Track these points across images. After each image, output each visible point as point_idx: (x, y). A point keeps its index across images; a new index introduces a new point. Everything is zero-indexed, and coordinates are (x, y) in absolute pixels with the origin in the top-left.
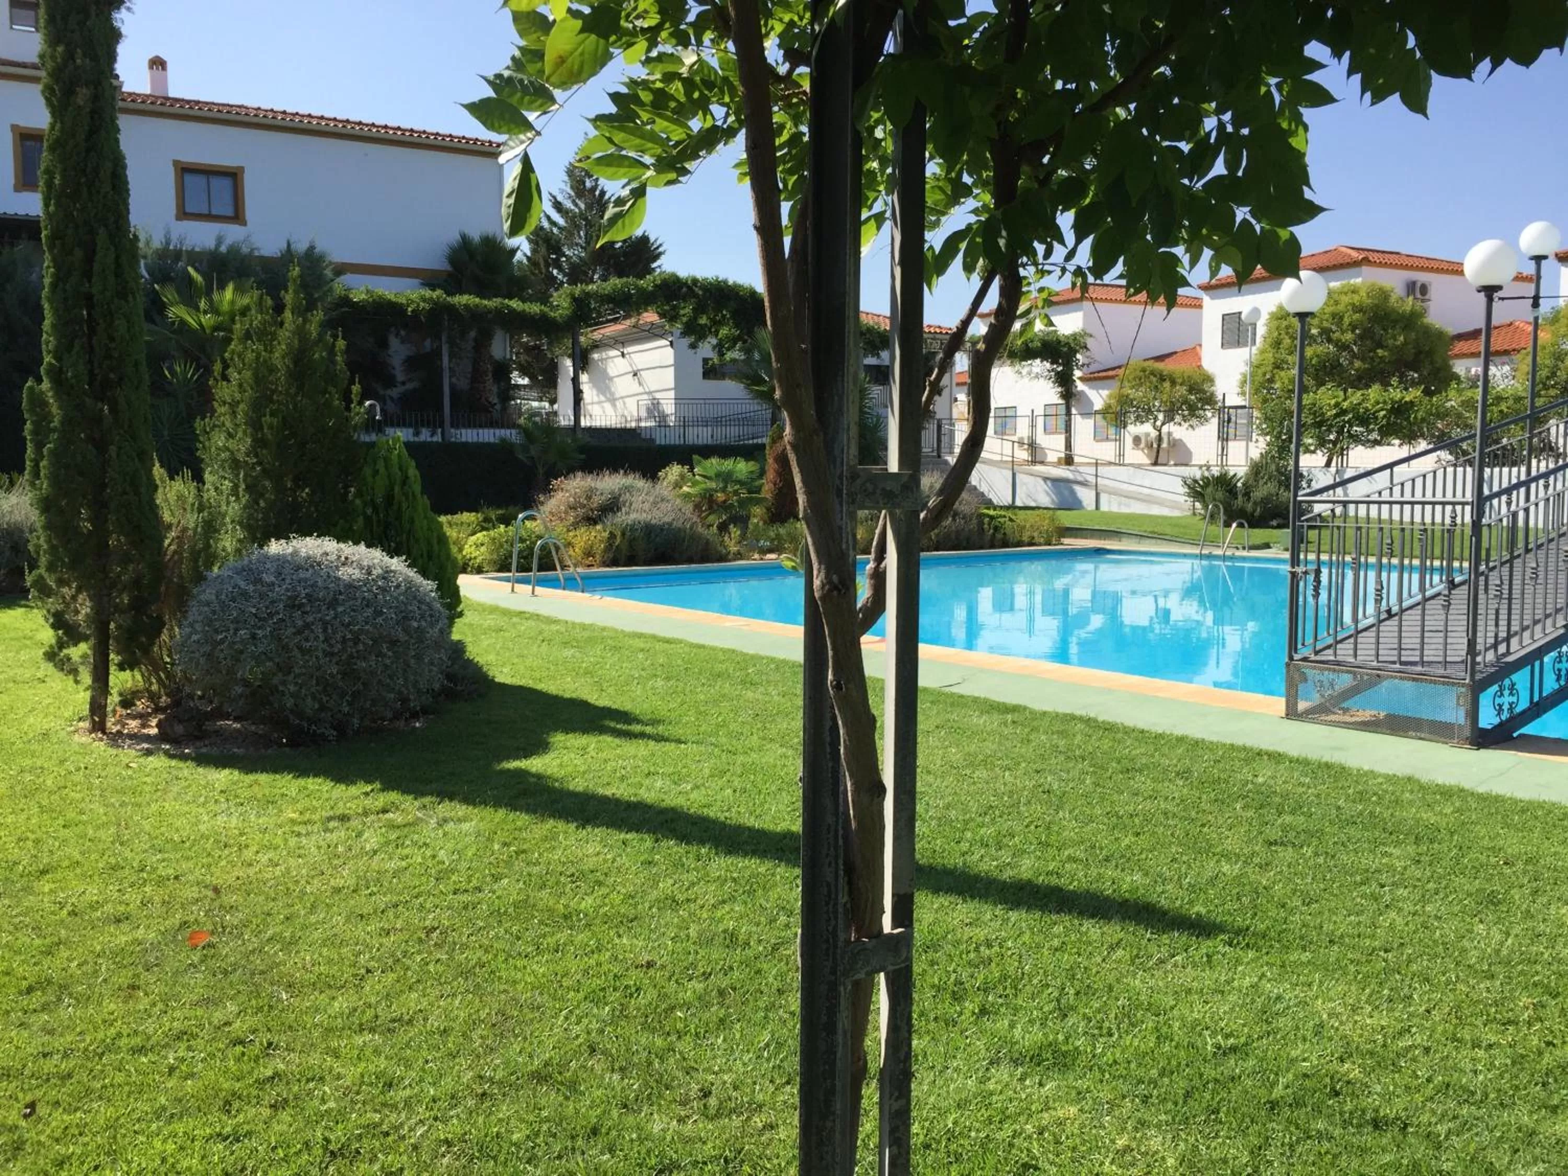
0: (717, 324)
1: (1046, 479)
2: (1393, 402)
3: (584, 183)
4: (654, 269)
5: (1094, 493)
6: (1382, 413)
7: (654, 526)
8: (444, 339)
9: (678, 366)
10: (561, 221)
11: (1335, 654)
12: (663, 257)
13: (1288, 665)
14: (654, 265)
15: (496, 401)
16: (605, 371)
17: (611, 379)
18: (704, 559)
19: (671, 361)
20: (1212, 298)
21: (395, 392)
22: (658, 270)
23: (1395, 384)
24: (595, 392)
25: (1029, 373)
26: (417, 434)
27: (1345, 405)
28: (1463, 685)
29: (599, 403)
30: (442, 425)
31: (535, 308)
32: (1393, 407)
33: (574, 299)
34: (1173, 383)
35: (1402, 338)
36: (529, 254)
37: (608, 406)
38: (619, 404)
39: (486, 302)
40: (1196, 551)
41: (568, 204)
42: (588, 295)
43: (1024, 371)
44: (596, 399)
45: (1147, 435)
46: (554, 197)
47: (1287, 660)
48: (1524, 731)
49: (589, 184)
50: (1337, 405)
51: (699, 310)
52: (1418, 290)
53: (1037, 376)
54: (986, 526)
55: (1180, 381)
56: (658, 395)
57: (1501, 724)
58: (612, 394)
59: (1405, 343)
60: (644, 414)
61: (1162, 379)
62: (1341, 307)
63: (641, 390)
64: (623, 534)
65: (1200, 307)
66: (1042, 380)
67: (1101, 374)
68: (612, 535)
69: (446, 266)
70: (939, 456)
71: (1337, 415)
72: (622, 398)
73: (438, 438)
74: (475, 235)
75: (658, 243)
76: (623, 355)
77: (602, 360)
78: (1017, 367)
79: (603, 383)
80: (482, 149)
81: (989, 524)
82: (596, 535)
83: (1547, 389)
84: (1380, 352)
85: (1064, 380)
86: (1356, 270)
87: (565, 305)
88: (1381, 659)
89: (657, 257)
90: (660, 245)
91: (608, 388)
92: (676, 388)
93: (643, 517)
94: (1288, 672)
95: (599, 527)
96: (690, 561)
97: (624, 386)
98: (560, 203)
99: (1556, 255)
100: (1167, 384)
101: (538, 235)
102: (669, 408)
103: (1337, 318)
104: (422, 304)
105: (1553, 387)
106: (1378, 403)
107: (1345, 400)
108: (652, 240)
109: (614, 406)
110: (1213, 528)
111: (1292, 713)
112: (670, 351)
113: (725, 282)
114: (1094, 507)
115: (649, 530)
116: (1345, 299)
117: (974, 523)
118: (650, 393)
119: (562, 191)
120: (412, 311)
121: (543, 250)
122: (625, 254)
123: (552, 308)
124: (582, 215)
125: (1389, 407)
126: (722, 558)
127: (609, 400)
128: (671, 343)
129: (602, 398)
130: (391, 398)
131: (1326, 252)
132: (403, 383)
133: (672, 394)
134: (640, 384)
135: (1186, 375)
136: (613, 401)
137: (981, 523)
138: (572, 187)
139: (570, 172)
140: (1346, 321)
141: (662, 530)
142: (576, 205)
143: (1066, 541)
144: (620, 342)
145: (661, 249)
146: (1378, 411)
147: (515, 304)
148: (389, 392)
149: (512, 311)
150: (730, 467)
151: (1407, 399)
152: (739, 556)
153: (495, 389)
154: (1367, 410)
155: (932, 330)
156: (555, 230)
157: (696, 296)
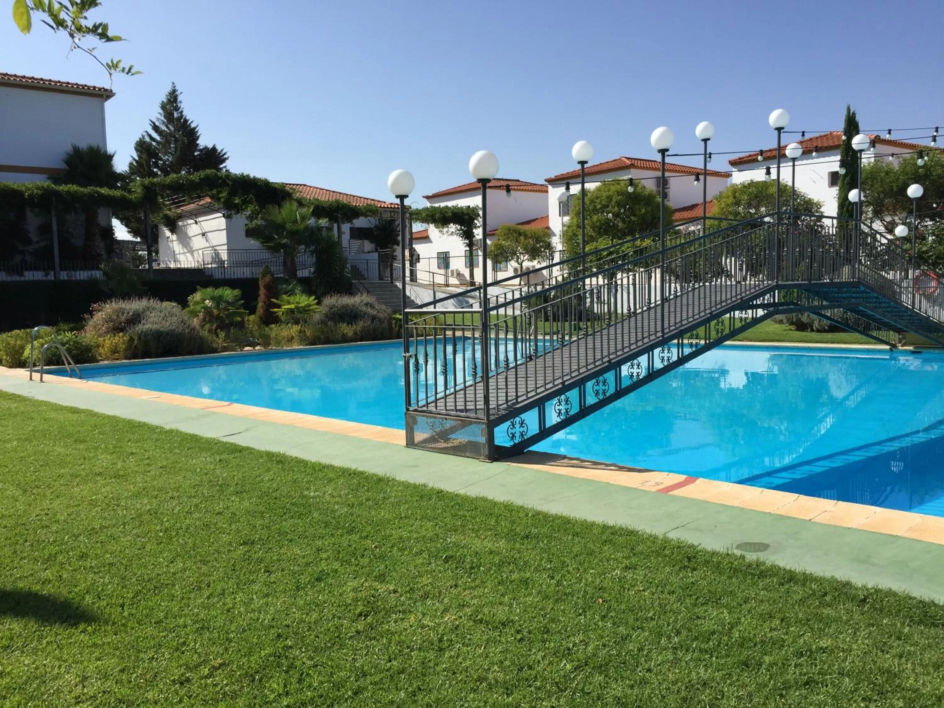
0: (246, 202)
2: (637, 247)
3: (173, 114)
4: (221, 169)
7: (161, 332)
8: (53, 213)
9: (229, 230)
10: (158, 138)
11: (436, 407)
12: (227, 161)
13: (406, 414)
14: (221, 166)
15: (103, 252)
16: (186, 234)
17: (190, 238)
18: (201, 351)
19: (224, 227)
20: (553, 187)
21: (31, 248)
22: (224, 170)
24: (181, 246)
25: (447, 232)
26: (46, 275)
28: (483, 423)
29: (184, 253)
30: (53, 269)
31: (117, 193)
32: (636, 250)
33: (145, 187)
34: (526, 236)
35: (643, 210)
36: (137, 158)
37: (189, 255)
38: (195, 254)
39: (82, 189)
41: (164, 128)
42: (154, 184)
44: (182, 251)
46: (154, 123)
47: (405, 410)
48: (530, 449)
49: (176, 115)
51: (233, 193)
52: (663, 182)
53: (452, 233)
54: (393, 325)
55: (529, 235)
56: (217, 248)
57: (515, 445)
58: (191, 248)
59: (646, 213)
60: (210, 260)
61: (520, 234)
62: (611, 193)
63: (207, 245)
64: (139, 338)
65: (547, 192)
66: (455, 236)
67: (494, 232)
68: (131, 339)
69: (64, 166)
70: (392, 283)
72: (197, 250)
73: (51, 277)
74: (83, 145)
75: (223, 152)
76: (196, 223)
77: (184, 226)
79: (185, 240)
80: (89, 91)
81: (396, 324)
82: (120, 339)
85: (468, 235)
86: (627, 171)
87: (139, 191)
88: (448, 408)
89: (224, 161)
90: (225, 154)
91: (189, 244)
92: (228, 244)
93: (155, 327)
94: (406, 418)
95: (121, 334)
96: (190, 353)
97: (198, 243)
98: (157, 127)
99: (730, 162)
100: (522, 238)
101: (142, 147)
102: (224, 256)
104: (35, 191)
106: (629, 248)
108: (219, 150)
109: (193, 255)
111: (411, 443)
112: (223, 220)
113: (248, 176)
115: (158, 335)
116: (613, 188)
117: (385, 325)
118: (213, 247)
119: (158, 119)
120: (29, 196)
121: (144, 156)
122: (201, 159)
123: (130, 192)
124: (171, 135)
125: (634, 250)
126: (215, 351)
127: (189, 252)
128: (224, 214)
129: (186, 250)
130: (28, 251)
131: (615, 160)
132: (37, 242)
133: (225, 247)
134: (207, 241)
135: (533, 232)
136: (191, 252)
138: (165, 117)
139: (163, 107)
140: (614, 200)
141: (168, 334)
142: (168, 128)
144: (195, 215)
145: (225, 156)
147: (104, 191)
148: (27, 248)
149: (100, 195)
150: (220, 293)
151: (644, 245)
152: (225, 349)
153: (102, 245)
154: (623, 252)
155: (393, 206)
156: (154, 143)
157: (227, 185)
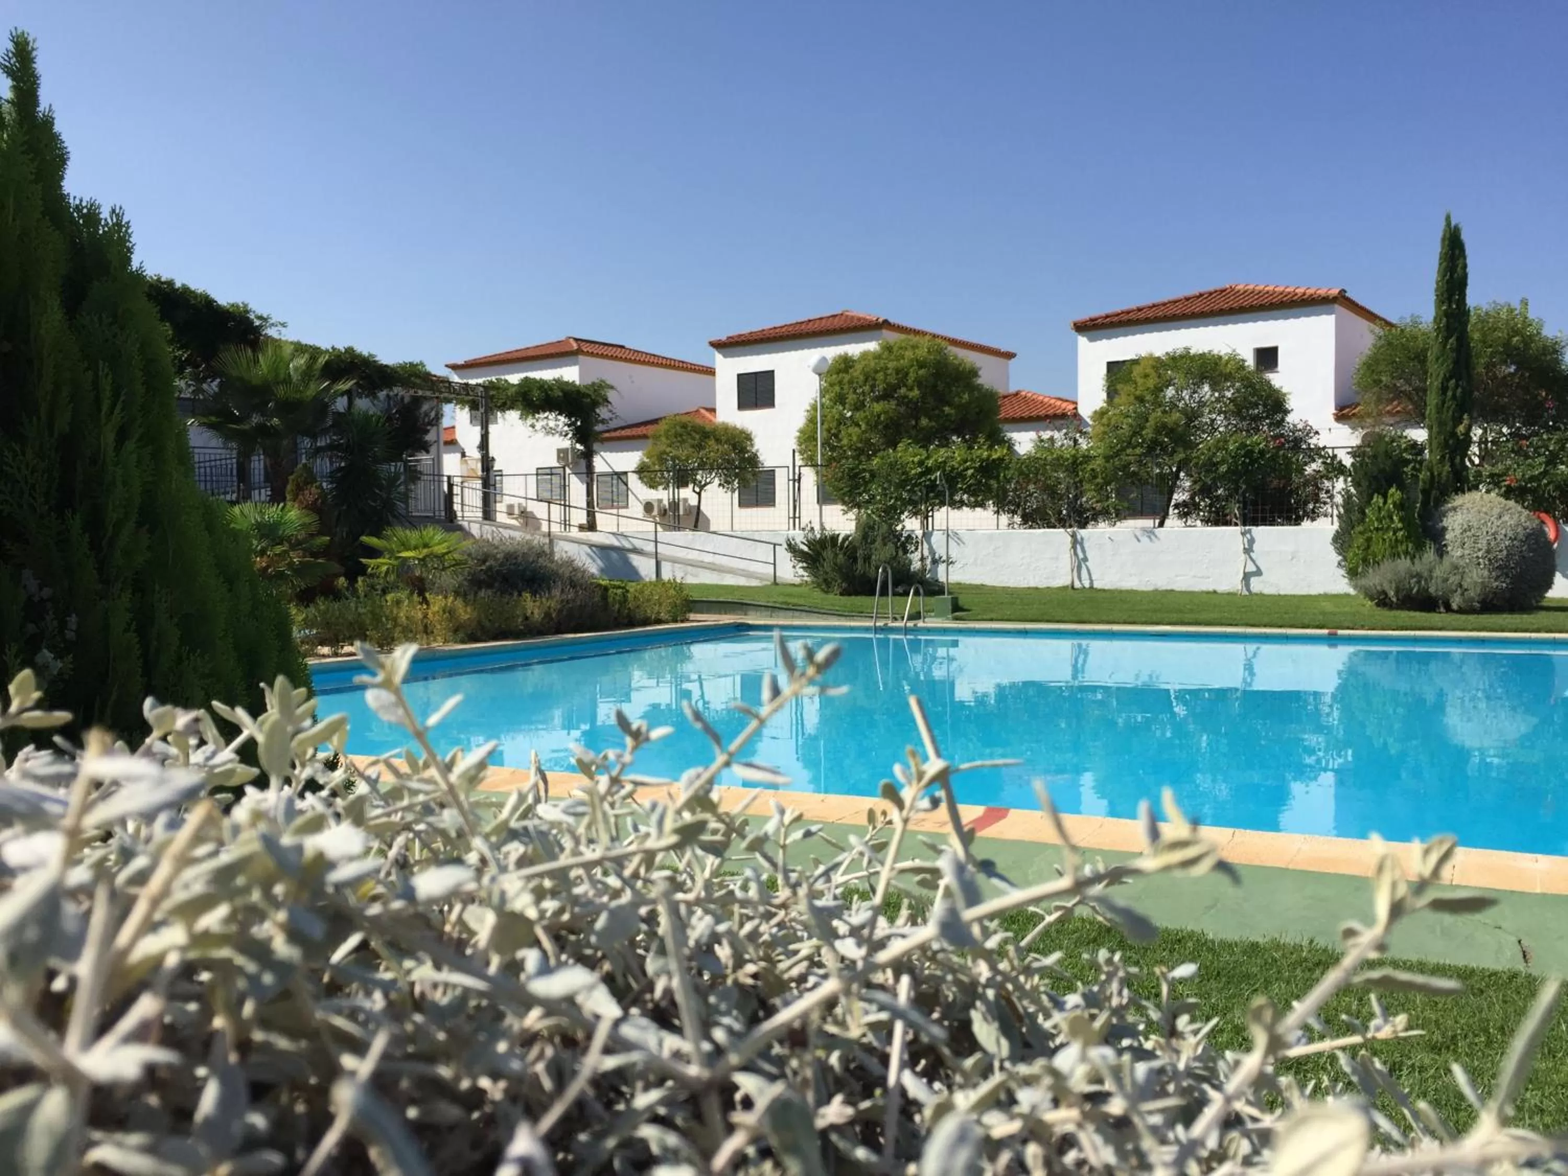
1: (591, 546)
2: (982, 461)
5: (653, 562)
6: (970, 472)
20: (725, 356)
23: (982, 441)
27: (930, 463)
32: (981, 466)
35: (965, 397)
40: (869, 623)
43: (539, 425)
45: (660, 501)
50: (921, 463)
55: (724, 438)
59: (969, 402)
67: (624, 433)
71: (922, 474)
78: (530, 421)
83: (1134, 448)
84: (947, 409)
85: (584, 435)
86: (876, 332)
100: (711, 442)
103: (902, 373)
105: (1139, 445)
106: (966, 462)
107: (928, 458)
110: (831, 596)
114: (654, 577)
125: (978, 465)
135: (729, 433)
137: (605, 597)
143: (692, 616)
146: (967, 469)
151: (995, 456)
154: (953, 468)
